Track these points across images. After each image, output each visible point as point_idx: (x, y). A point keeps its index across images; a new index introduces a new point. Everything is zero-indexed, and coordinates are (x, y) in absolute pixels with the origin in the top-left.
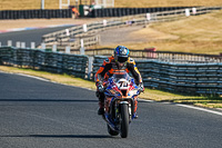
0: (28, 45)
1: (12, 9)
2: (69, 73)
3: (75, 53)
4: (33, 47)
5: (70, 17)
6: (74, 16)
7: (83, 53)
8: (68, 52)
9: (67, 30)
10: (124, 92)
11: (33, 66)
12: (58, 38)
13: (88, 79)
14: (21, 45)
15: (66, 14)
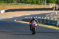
0: (41, 17)
1: (37, 8)
2: (52, 25)
3: (54, 20)
7: (56, 20)
8: (52, 19)
9: (52, 14)
11: (43, 23)
12: (49, 16)
13: (57, 27)
14: (39, 18)
15: (52, 9)
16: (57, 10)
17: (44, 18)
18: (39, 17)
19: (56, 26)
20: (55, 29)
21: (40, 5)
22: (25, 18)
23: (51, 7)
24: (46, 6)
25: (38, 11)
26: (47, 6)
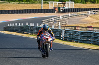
0: (35, 24)
3: (56, 28)
4: (38, 26)
5: (54, 12)
6: (56, 12)
7: (60, 28)
8: (53, 28)
9: (53, 18)
10: (47, 39)
12: (48, 22)
14: (32, 25)
15: (52, 11)
16: (62, 12)
17: (40, 26)
18: (32, 23)
19: (60, 39)
20: (58, 44)
21: (33, 4)
22: (9, 25)
23: (51, 7)
24: (43, 6)
25: (30, 14)
26: (45, 5)
